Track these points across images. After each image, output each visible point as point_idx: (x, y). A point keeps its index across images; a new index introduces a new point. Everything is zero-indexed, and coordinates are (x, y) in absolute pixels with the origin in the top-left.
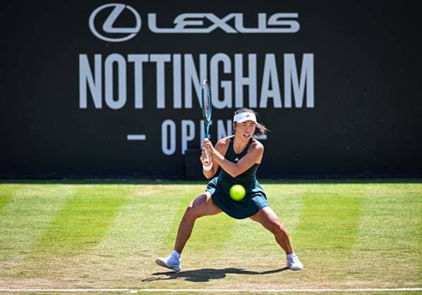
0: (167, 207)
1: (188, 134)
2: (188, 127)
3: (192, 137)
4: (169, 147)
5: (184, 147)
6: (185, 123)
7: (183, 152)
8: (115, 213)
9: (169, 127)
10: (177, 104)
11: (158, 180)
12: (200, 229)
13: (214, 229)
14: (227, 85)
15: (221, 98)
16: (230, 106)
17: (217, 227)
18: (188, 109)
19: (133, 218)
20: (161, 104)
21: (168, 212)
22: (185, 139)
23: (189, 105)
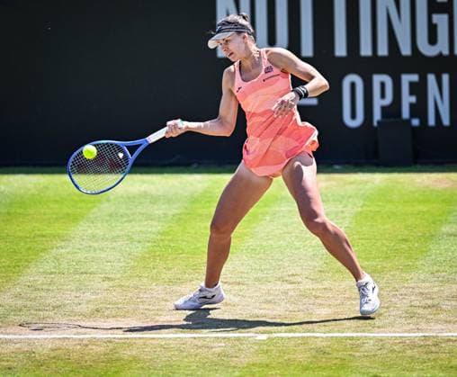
0: (340, 208)
1: (383, 96)
2: (383, 85)
3: (388, 100)
4: (353, 116)
5: (377, 116)
6: (377, 79)
7: (375, 124)
8: (260, 216)
9: (353, 85)
10: (366, 50)
11: (337, 167)
12: (384, 241)
13: (406, 240)
14: (441, 20)
15: (433, 39)
16: (446, 52)
17: (412, 238)
18: (383, 58)
19: (286, 225)
20: (341, 50)
21: (340, 214)
22: (378, 103)
23: (383, 50)
